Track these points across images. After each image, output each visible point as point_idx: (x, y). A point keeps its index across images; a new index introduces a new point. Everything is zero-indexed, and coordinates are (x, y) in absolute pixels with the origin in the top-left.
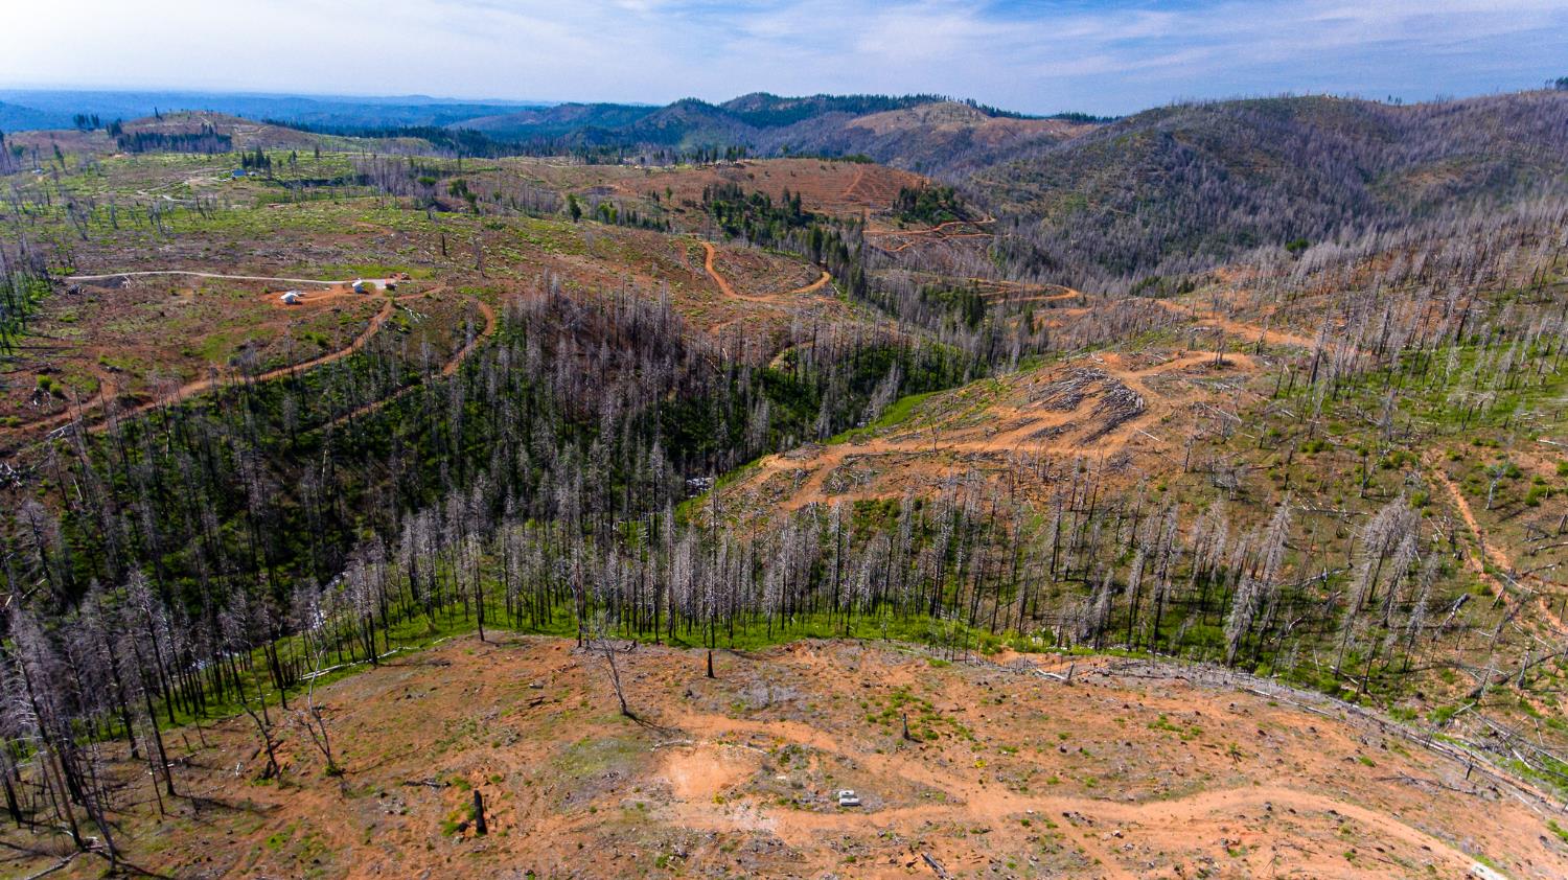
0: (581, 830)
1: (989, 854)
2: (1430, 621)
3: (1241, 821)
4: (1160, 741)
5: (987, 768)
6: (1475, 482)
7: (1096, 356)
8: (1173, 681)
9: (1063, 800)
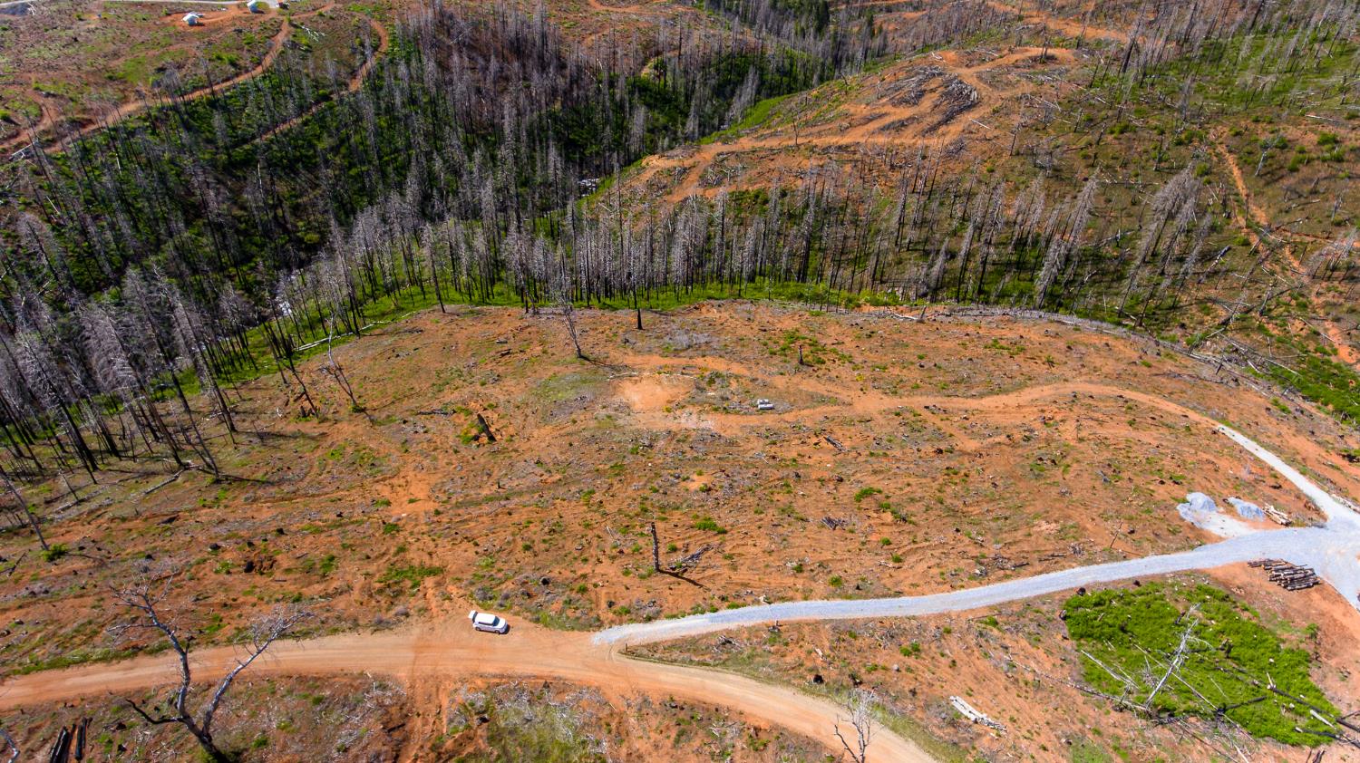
0: (568, 434)
1: (872, 435)
2: (1198, 268)
3: (1054, 405)
4: (994, 357)
5: (865, 381)
6: (1250, 153)
7: (934, 55)
8: (1000, 317)
9: (924, 398)
